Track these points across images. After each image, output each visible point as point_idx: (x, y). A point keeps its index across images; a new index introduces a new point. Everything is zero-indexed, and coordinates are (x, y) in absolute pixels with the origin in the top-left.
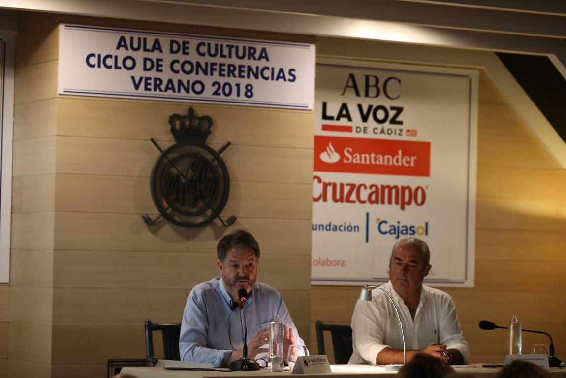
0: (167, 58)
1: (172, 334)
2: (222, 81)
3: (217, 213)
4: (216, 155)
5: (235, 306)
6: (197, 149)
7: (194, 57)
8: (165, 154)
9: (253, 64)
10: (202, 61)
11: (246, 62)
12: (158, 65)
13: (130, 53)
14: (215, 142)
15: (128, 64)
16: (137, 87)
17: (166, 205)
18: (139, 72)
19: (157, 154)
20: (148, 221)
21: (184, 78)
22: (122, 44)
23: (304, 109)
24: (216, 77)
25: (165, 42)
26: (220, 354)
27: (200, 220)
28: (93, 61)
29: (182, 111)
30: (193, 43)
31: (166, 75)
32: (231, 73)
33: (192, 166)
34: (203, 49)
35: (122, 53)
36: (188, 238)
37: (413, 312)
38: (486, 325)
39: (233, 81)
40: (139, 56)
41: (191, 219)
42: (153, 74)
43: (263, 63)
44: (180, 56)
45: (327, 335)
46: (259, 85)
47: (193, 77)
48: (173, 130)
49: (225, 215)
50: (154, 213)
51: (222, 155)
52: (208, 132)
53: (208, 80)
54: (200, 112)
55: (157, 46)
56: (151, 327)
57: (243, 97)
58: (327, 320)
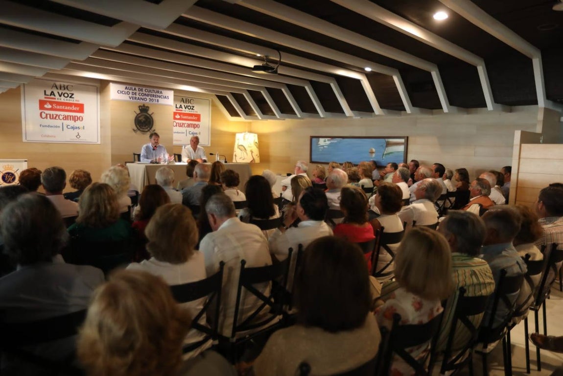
0: (138, 92)
1: (139, 156)
2: (151, 98)
3: (151, 129)
4: (150, 115)
5: (154, 149)
6: (145, 114)
7: (144, 92)
8: (138, 115)
9: (159, 94)
10: (146, 93)
11: (157, 94)
12: (135, 94)
13: (128, 91)
14: (150, 112)
15: (128, 93)
16: (130, 99)
17: (138, 126)
18: (131, 95)
19: (136, 115)
20: (134, 130)
21: (142, 97)
22: (126, 88)
23: (171, 106)
24: (150, 97)
25: (137, 88)
26: (150, 160)
27: (147, 130)
28: (119, 92)
29: (142, 105)
30: (144, 89)
31: (137, 96)
32: (153, 96)
33: (144, 118)
34: (147, 91)
35: (126, 91)
36: (144, 134)
37: (195, 152)
38: (211, 154)
39: (154, 98)
40: (131, 91)
41: (145, 130)
42: (134, 96)
43: (161, 95)
44: (141, 92)
45: (176, 156)
46: (160, 99)
47: (144, 97)
48: (140, 109)
49: (153, 129)
50: (135, 128)
51: (152, 116)
52: (148, 110)
53: (148, 98)
54: (146, 105)
55: (135, 89)
56: (135, 154)
57: (156, 102)
58: (176, 153)
